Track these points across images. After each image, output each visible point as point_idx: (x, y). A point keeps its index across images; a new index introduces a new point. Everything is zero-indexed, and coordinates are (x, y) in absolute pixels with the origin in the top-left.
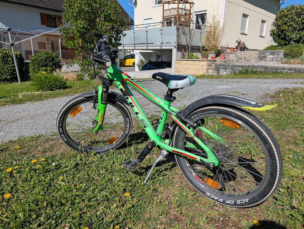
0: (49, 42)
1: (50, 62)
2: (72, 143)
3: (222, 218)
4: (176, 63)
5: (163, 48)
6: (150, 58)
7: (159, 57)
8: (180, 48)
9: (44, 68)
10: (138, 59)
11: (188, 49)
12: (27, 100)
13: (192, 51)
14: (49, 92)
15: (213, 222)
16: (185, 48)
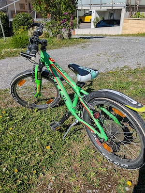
0: (27, 3)
1: (26, 21)
2: (22, 103)
3: (108, 174)
4: (124, 22)
5: (114, 8)
6: (104, 15)
7: (111, 14)
8: (129, 8)
9: (22, 27)
10: (94, 16)
11: (136, 8)
12: (7, 56)
13: (139, 11)
14: (22, 49)
15: (101, 176)
16: (133, 8)
